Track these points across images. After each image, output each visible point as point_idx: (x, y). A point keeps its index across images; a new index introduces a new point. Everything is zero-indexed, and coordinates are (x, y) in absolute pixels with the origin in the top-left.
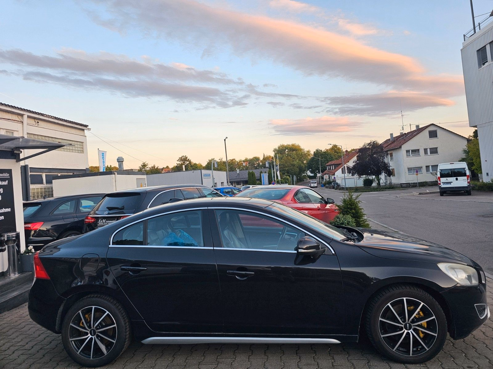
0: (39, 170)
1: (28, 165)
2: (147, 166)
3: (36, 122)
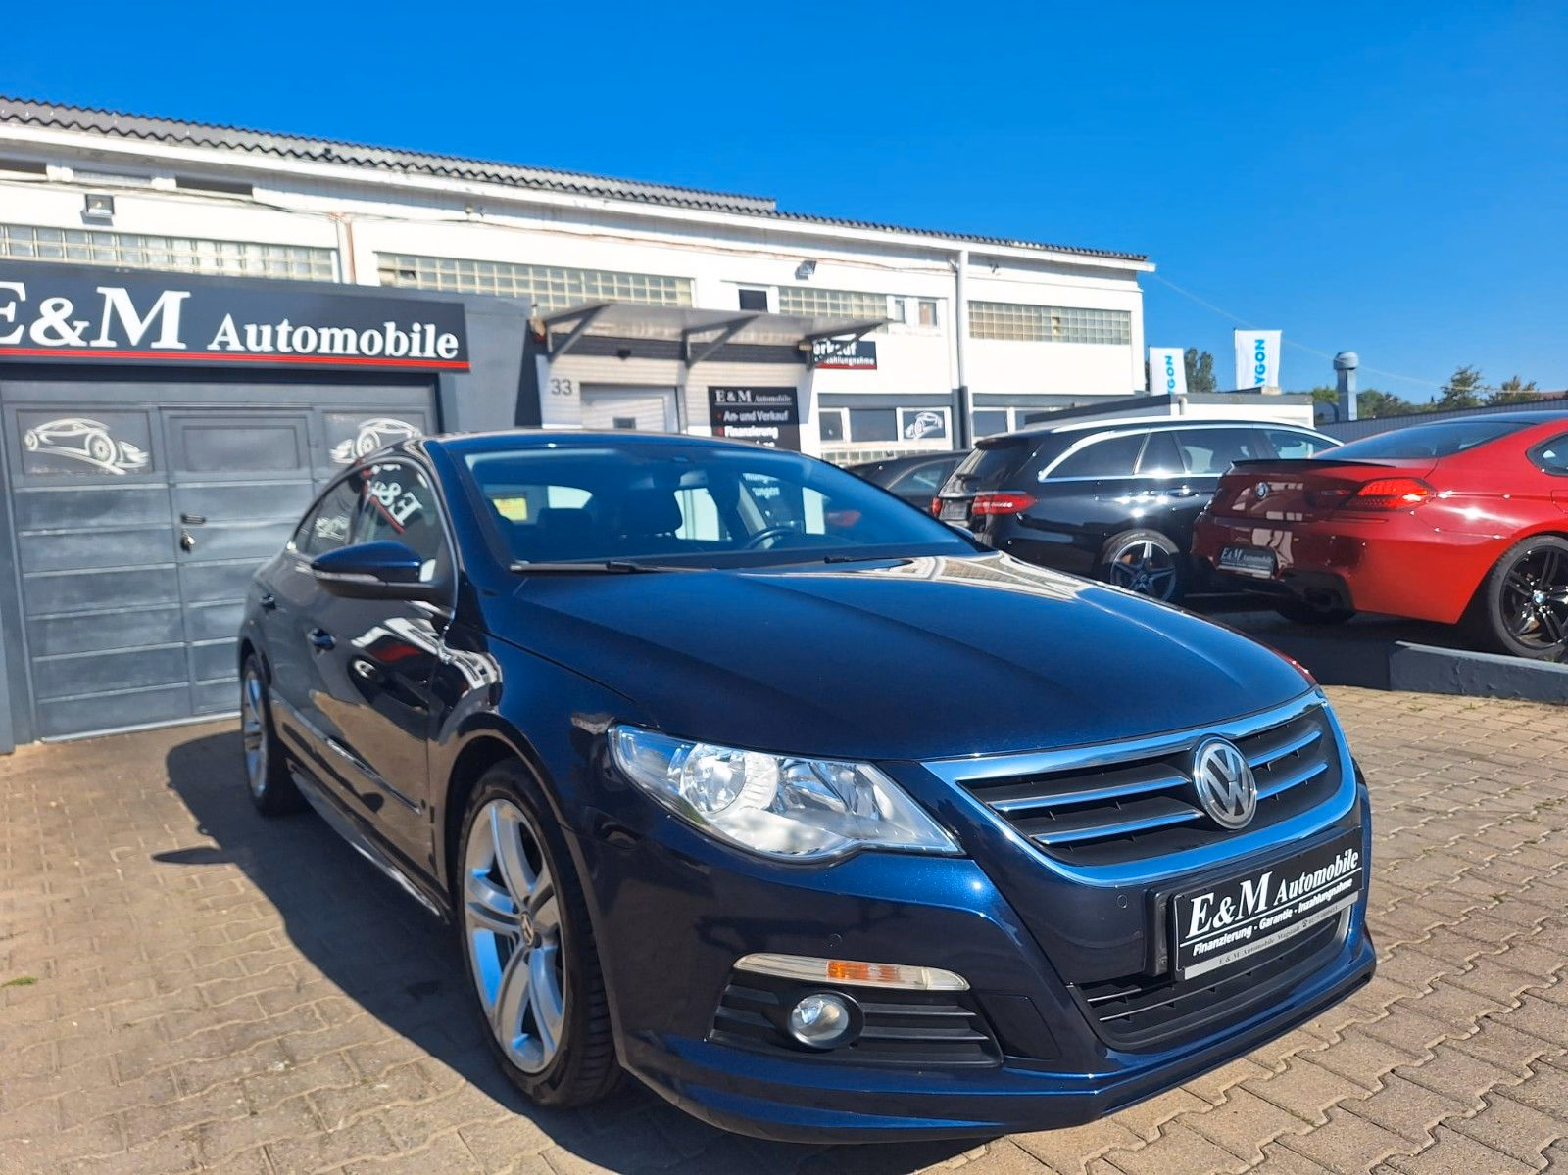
0: (998, 400)
1: (967, 387)
3: (994, 267)
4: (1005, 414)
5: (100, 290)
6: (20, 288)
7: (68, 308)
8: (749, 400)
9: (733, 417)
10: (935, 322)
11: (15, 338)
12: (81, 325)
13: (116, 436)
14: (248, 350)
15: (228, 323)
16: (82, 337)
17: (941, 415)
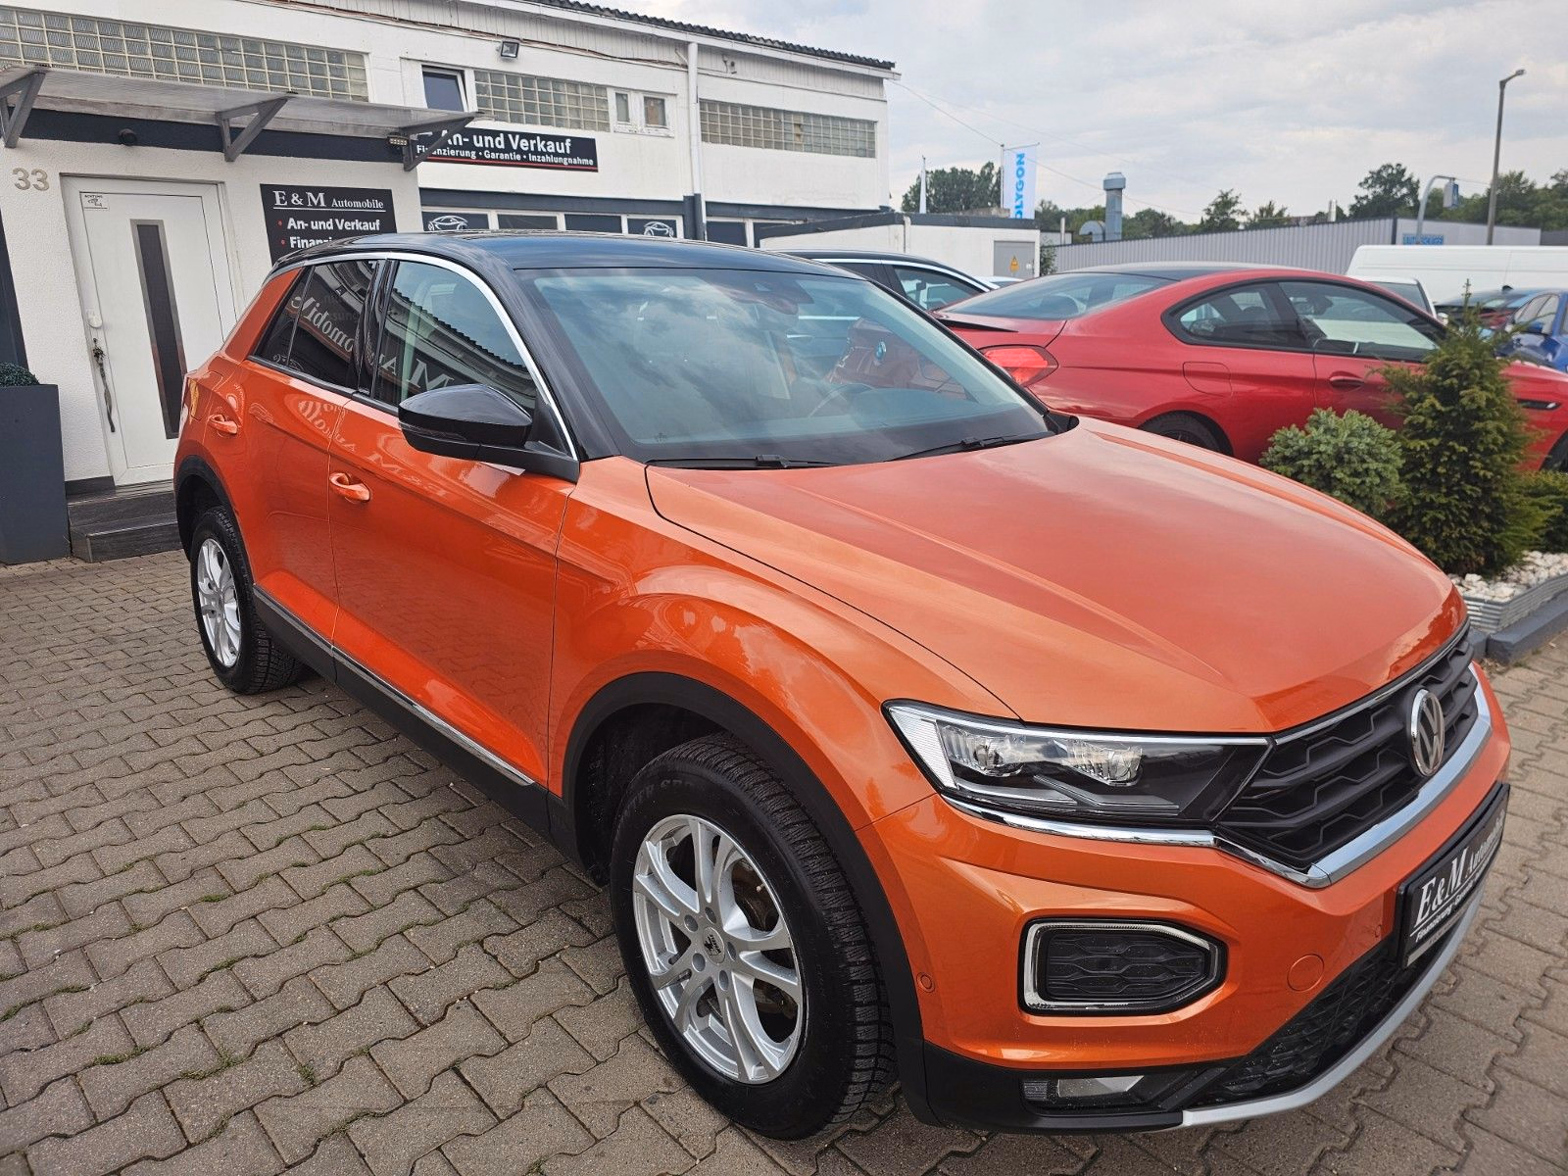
0: (735, 210)
1: (699, 195)
2: (1235, 208)
3: (729, 64)
4: (742, 226)
8: (323, 204)
9: (303, 225)
10: (664, 123)
17: (672, 224)
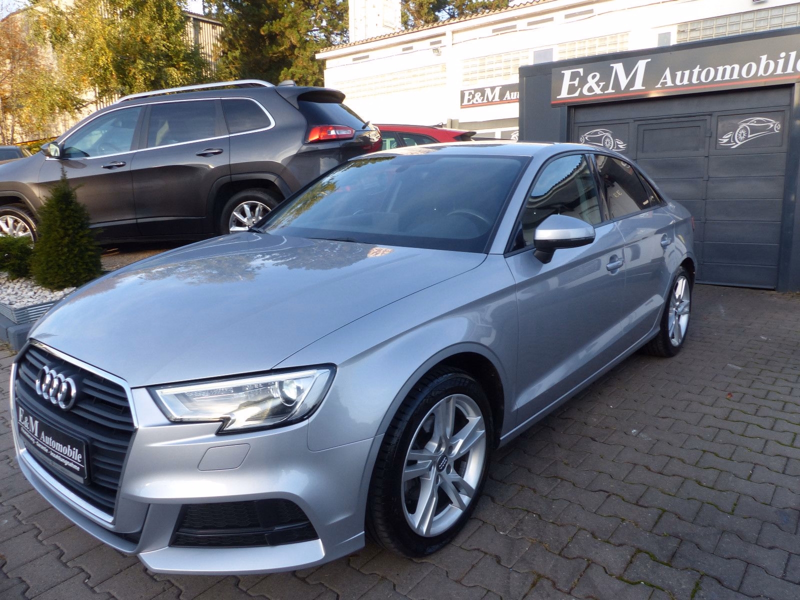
5: (611, 65)
6: (581, 70)
7: (598, 75)
11: (577, 94)
12: (602, 84)
13: (614, 137)
14: (676, 86)
15: (668, 72)
16: (601, 90)
